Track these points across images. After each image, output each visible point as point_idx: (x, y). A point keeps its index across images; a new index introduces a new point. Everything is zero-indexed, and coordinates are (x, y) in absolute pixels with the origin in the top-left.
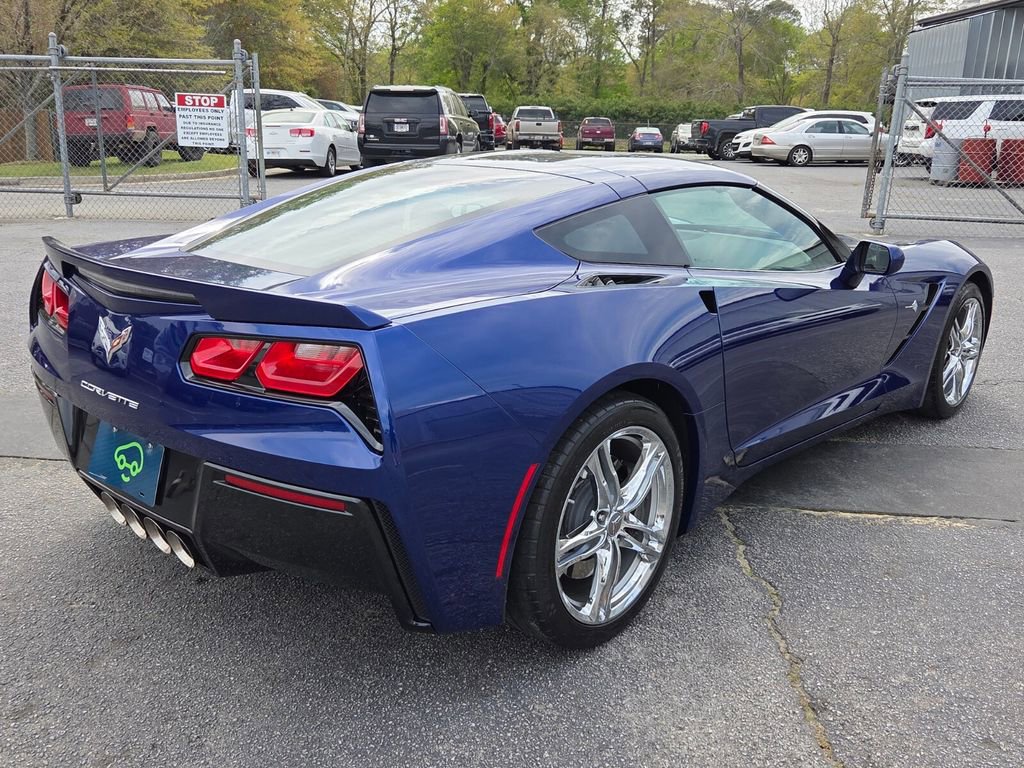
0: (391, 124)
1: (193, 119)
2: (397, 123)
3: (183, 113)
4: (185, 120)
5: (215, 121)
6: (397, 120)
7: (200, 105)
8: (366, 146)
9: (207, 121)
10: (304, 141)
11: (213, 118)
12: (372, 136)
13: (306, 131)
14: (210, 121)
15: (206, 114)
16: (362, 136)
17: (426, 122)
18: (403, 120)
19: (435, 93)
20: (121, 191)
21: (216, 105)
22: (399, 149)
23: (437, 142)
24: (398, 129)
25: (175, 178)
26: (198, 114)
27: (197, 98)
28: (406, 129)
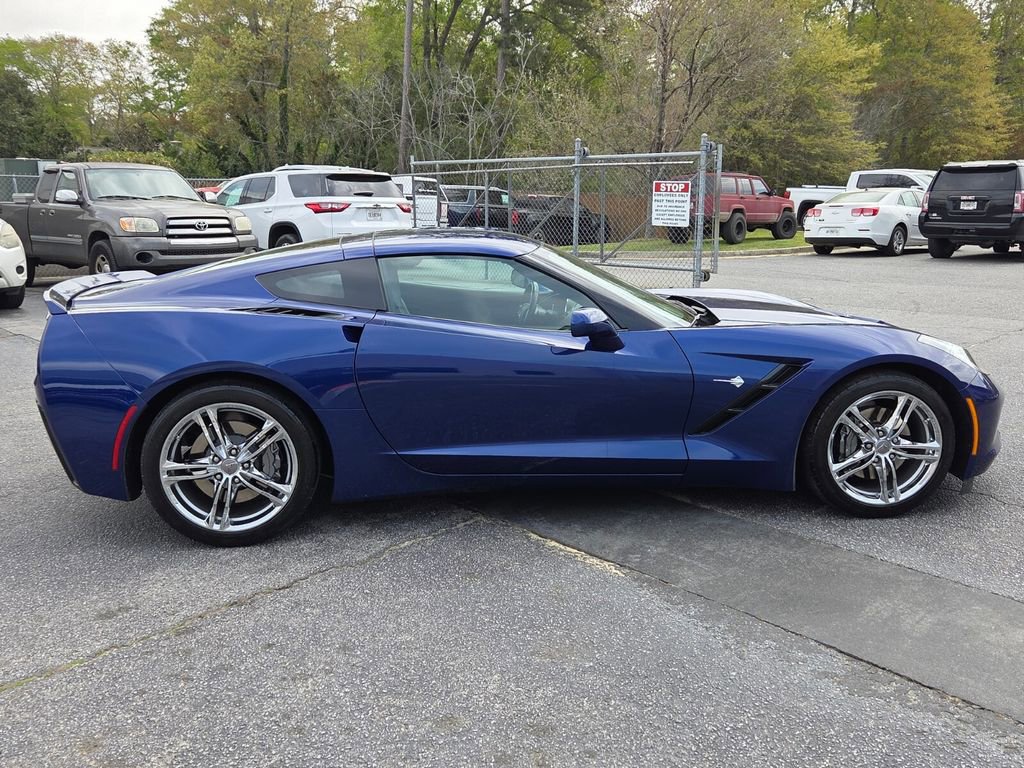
0: (957, 202)
1: (664, 203)
2: (964, 201)
3: (657, 198)
4: (659, 204)
5: (680, 204)
6: (964, 198)
7: (671, 191)
8: (928, 224)
9: (674, 204)
10: (866, 220)
11: (679, 201)
12: (935, 215)
13: (869, 210)
14: (677, 204)
15: (675, 199)
16: (924, 214)
17: (999, 198)
18: (970, 198)
19: (1014, 168)
20: (614, 262)
21: (683, 191)
22: (965, 228)
23: (1008, 220)
24: (964, 207)
25: (741, 255)
26: (669, 198)
27: (669, 186)
28: (973, 206)
